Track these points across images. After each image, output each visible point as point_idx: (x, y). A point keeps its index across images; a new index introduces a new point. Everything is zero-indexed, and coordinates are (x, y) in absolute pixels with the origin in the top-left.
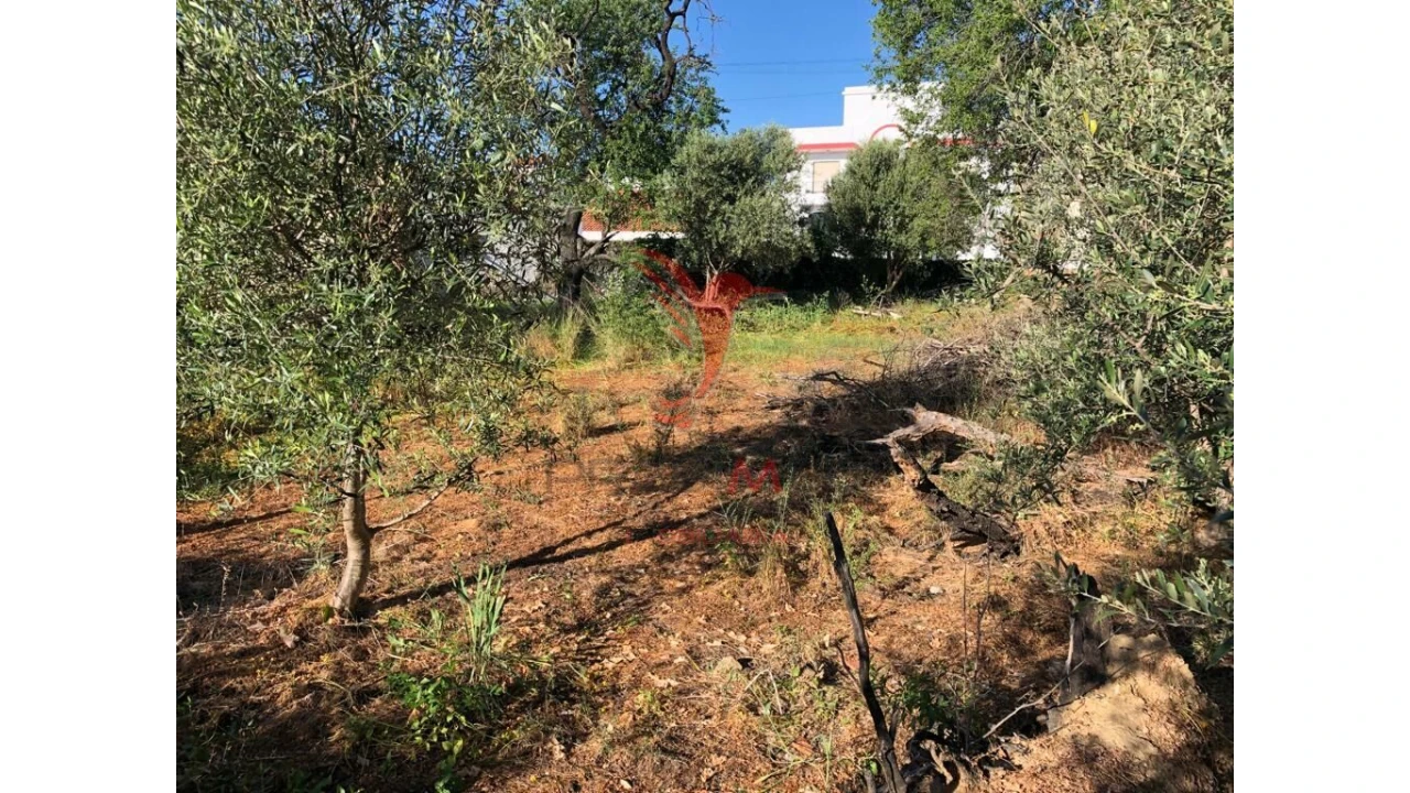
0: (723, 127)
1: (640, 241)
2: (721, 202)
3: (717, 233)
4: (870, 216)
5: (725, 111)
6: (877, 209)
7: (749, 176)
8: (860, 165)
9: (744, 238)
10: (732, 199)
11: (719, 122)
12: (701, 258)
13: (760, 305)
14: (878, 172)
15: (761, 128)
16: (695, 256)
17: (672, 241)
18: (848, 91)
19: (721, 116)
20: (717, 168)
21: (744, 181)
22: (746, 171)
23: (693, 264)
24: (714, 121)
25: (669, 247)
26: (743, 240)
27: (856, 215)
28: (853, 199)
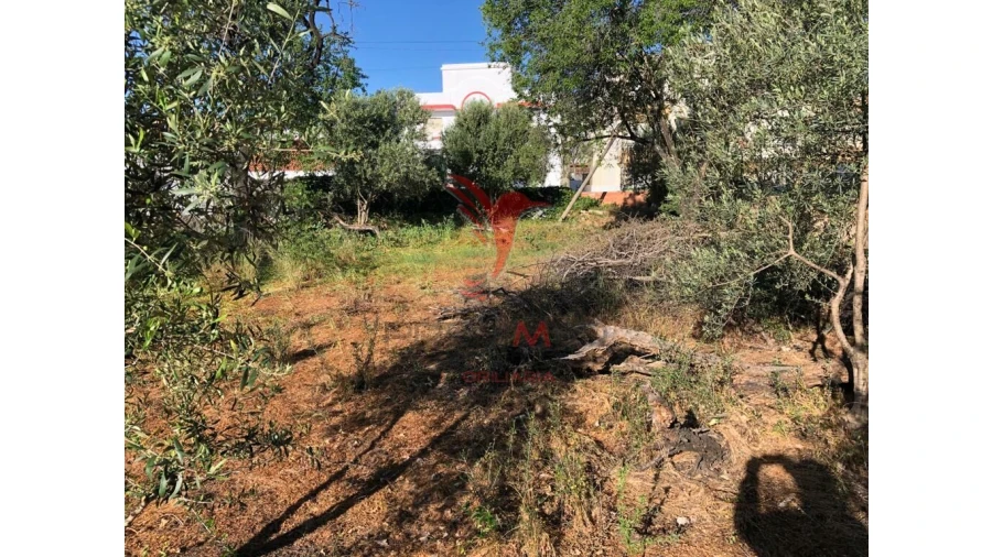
0: (364, 90)
1: (301, 178)
2: (367, 148)
3: (365, 171)
4: (476, 156)
5: (363, 77)
6: (480, 152)
7: (387, 128)
8: (465, 120)
9: (387, 175)
10: (375, 145)
11: (359, 85)
12: (353, 192)
13: (401, 226)
14: (479, 125)
15: (392, 89)
16: (348, 191)
17: (325, 178)
18: (445, 67)
19: (361, 81)
20: (361, 121)
21: (383, 131)
22: (386, 123)
23: (345, 195)
24: (355, 85)
25: (324, 183)
26: (387, 177)
27: (466, 156)
28: (462, 145)
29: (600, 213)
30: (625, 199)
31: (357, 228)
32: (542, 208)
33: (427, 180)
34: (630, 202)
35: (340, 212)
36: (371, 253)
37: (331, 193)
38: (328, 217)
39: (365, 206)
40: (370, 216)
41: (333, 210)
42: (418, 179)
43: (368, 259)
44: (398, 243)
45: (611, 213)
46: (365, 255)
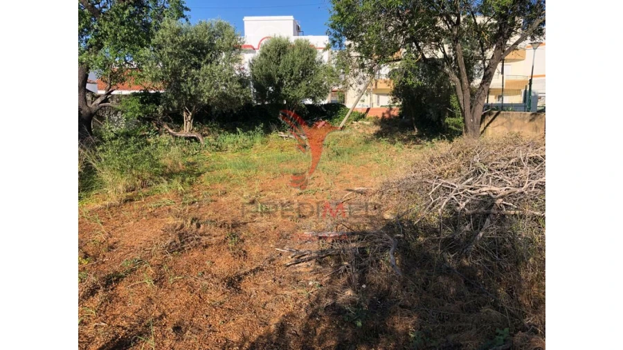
0: (187, 20)
1: (135, 95)
2: (190, 68)
3: (189, 88)
4: (277, 79)
5: (187, 9)
6: (280, 76)
7: (208, 52)
8: (268, 51)
9: (209, 91)
10: (198, 67)
11: (184, 16)
12: (179, 105)
13: (220, 133)
14: (279, 55)
15: (213, 21)
16: (175, 104)
17: (157, 94)
18: (246, 18)
19: (185, 13)
20: (184, 45)
21: (205, 55)
22: (206, 49)
23: (173, 108)
24: (181, 16)
25: (156, 98)
26: (208, 92)
27: (269, 79)
28: (266, 70)
29: (368, 123)
30: (383, 114)
31: (183, 135)
32: (324, 119)
33: (242, 97)
34: (387, 116)
35: (169, 121)
36: (196, 157)
37: (161, 106)
38: (159, 126)
39: (190, 117)
40: (194, 125)
41: (164, 120)
42: (234, 96)
43: (193, 164)
44: (219, 148)
45: (376, 124)
46: (191, 159)
